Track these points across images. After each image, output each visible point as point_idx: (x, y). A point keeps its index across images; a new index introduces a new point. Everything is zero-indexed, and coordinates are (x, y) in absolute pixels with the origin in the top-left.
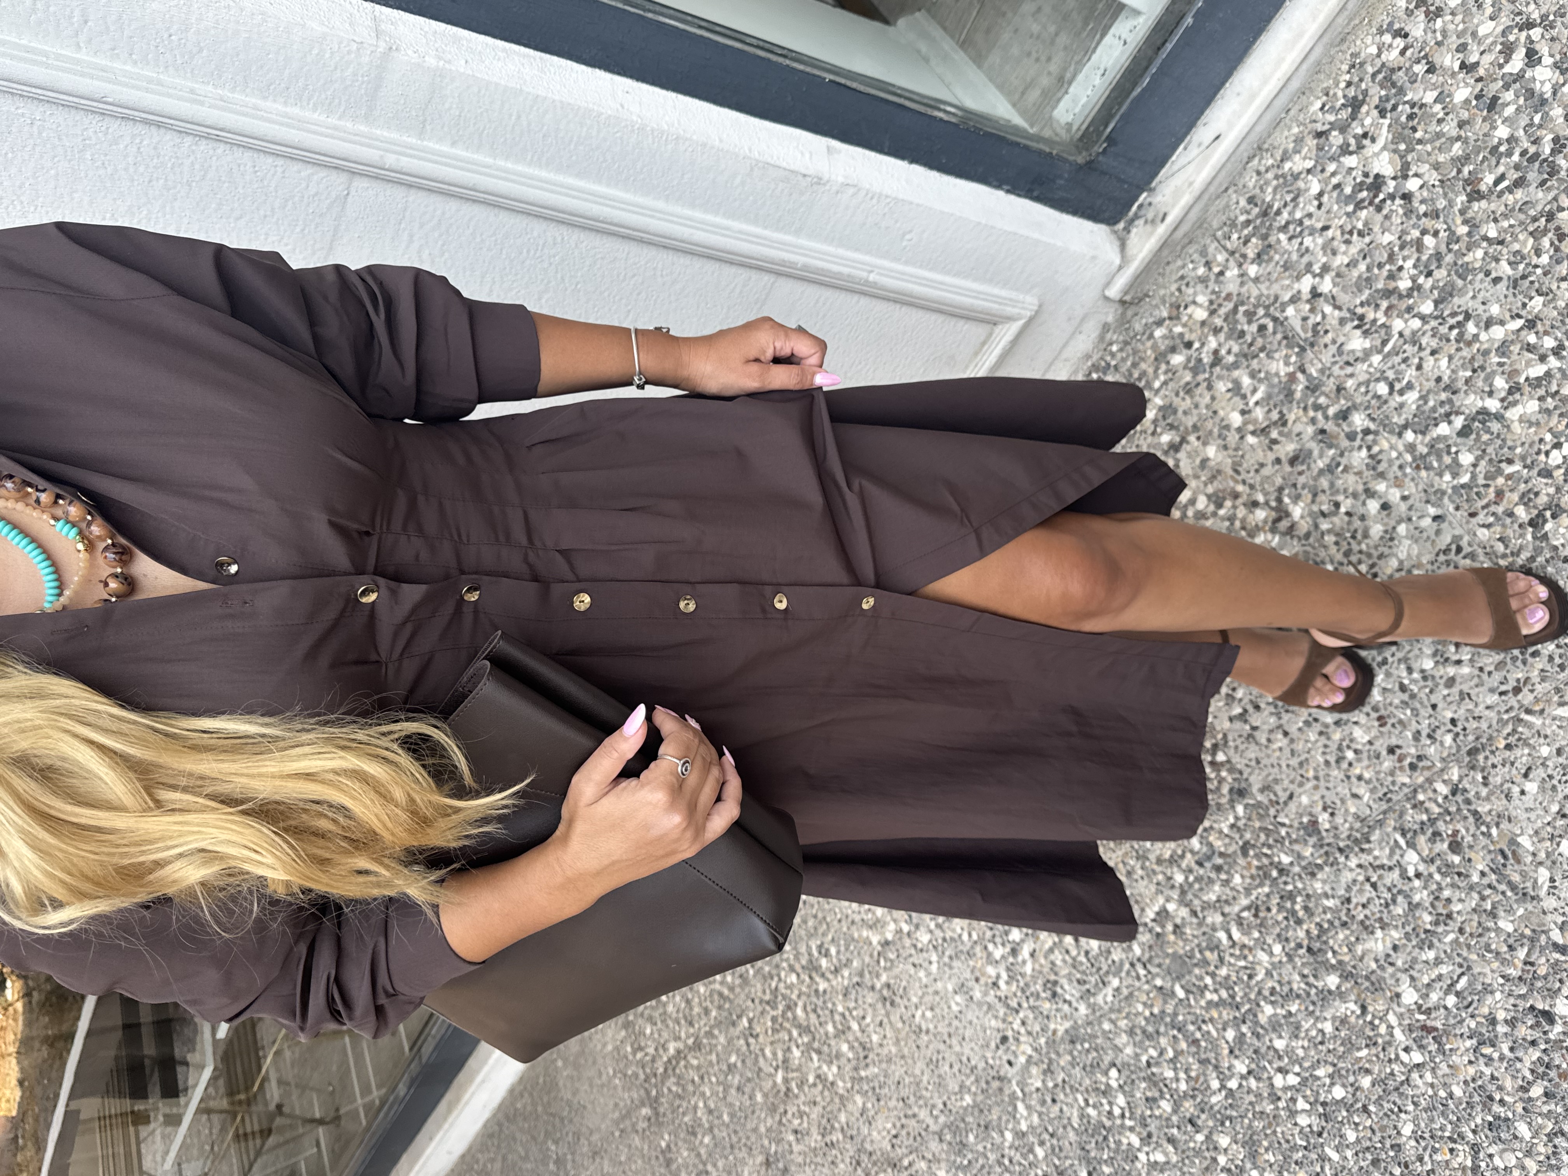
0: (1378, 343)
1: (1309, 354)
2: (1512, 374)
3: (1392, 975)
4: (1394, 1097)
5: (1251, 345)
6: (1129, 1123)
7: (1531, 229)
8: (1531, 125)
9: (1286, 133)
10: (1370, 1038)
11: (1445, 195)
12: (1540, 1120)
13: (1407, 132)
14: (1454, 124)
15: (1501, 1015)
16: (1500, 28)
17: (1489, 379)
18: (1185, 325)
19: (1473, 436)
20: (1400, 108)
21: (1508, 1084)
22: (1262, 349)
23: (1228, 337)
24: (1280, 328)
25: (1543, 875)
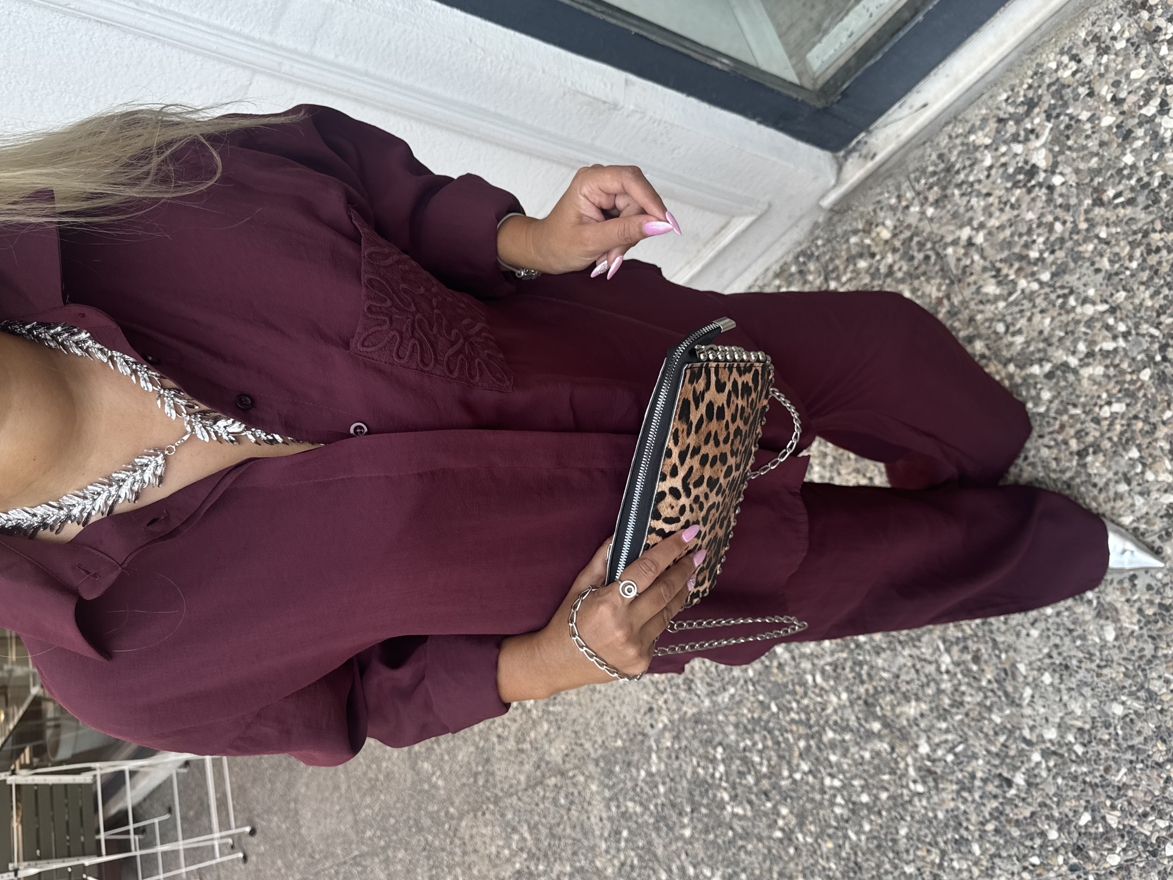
0: (1005, 292)
1: (956, 287)
2: (1092, 343)
3: (916, 733)
4: (900, 810)
5: (916, 268)
6: (724, 784)
7: (1130, 239)
8: (1149, 160)
9: (977, 112)
10: (892, 768)
11: (1078, 195)
12: (988, 845)
13: (1063, 138)
14: (1097, 142)
15: (979, 774)
16: (1146, 77)
17: (1075, 342)
18: (873, 240)
19: (1054, 381)
20: (1062, 118)
21: (974, 818)
22: (924, 273)
23: (902, 258)
24: (939, 261)
25: (1028, 692)
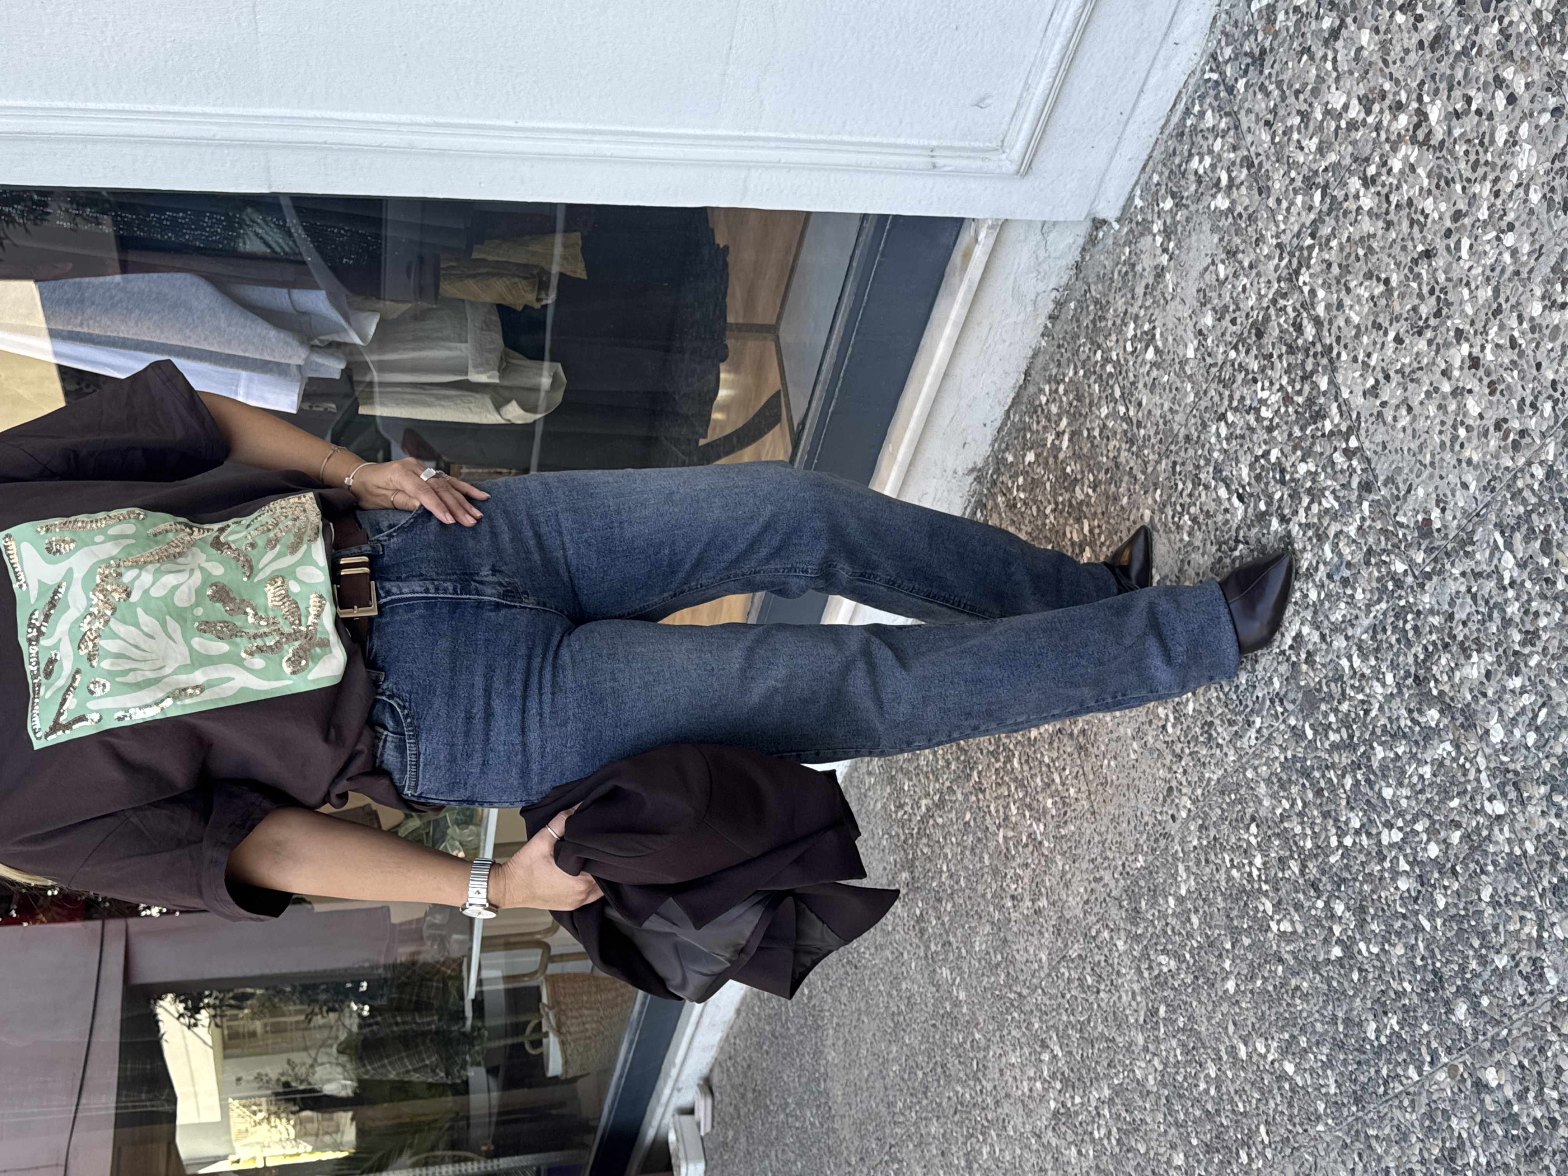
3: (1484, 708)
4: (1478, 856)
6: (1264, 887)
10: (1461, 784)
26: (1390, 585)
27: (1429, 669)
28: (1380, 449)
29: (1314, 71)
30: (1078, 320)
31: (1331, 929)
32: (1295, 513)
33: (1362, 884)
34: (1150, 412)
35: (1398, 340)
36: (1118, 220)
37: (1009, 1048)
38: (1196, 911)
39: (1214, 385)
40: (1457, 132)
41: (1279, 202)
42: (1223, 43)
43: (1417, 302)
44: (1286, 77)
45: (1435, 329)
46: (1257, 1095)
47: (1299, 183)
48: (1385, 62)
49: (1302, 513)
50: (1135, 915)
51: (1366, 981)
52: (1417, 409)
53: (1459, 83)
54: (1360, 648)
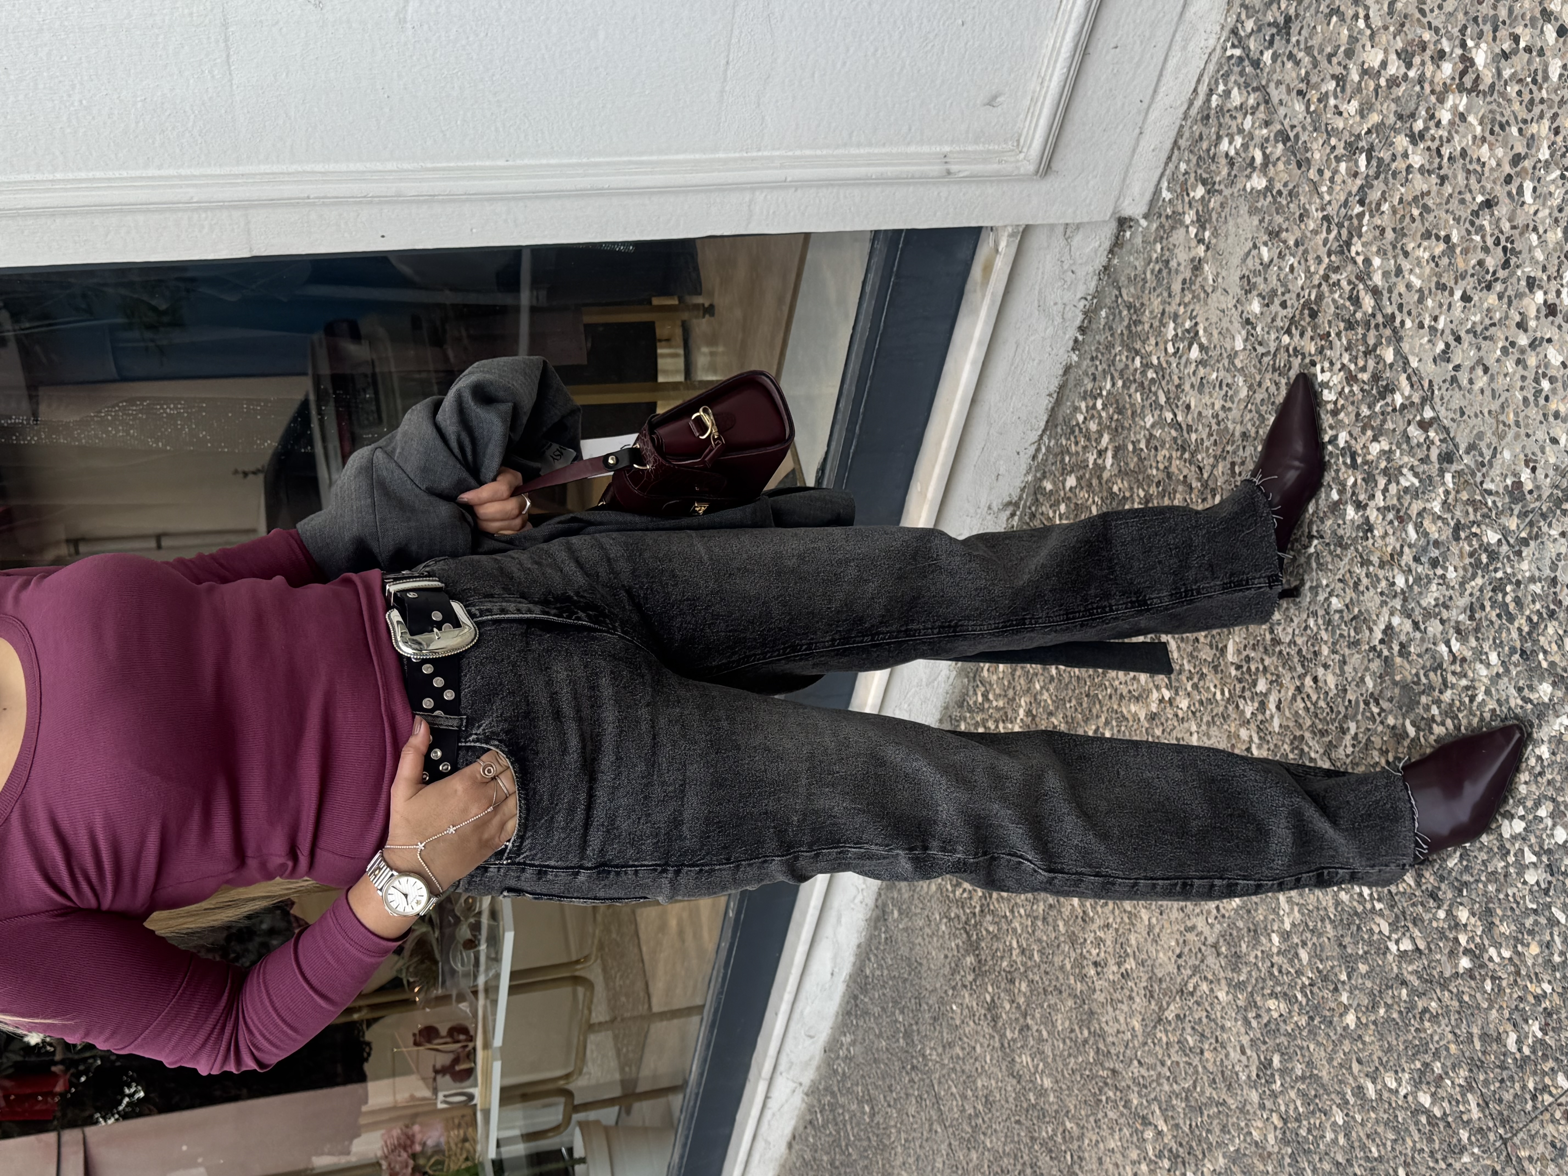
26: (1484, 558)
27: (1536, 642)
28: (1457, 416)
29: (1346, 32)
30: (1111, 328)
31: (1456, 940)
32: (1372, 497)
33: (1485, 886)
34: (1200, 413)
35: (1466, 298)
36: (1146, 217)
37: (1105, 1133)
38: (1304, 944)
39: (1268, 376)
40: (1507, 73)
41: (1320, 172)
42: (1243, 16)
43: (1482, 255)
44: (1315, 42)
45: (1504, 281)
46: (1391, 1136)
47: (1340, 151)
48: (1422, 12)
49: (1379, 495)
50: (1236, 960)
51: (1501, 989)
52: (1494, 367)
53: (1504, 23)
54: (1458, 631)
